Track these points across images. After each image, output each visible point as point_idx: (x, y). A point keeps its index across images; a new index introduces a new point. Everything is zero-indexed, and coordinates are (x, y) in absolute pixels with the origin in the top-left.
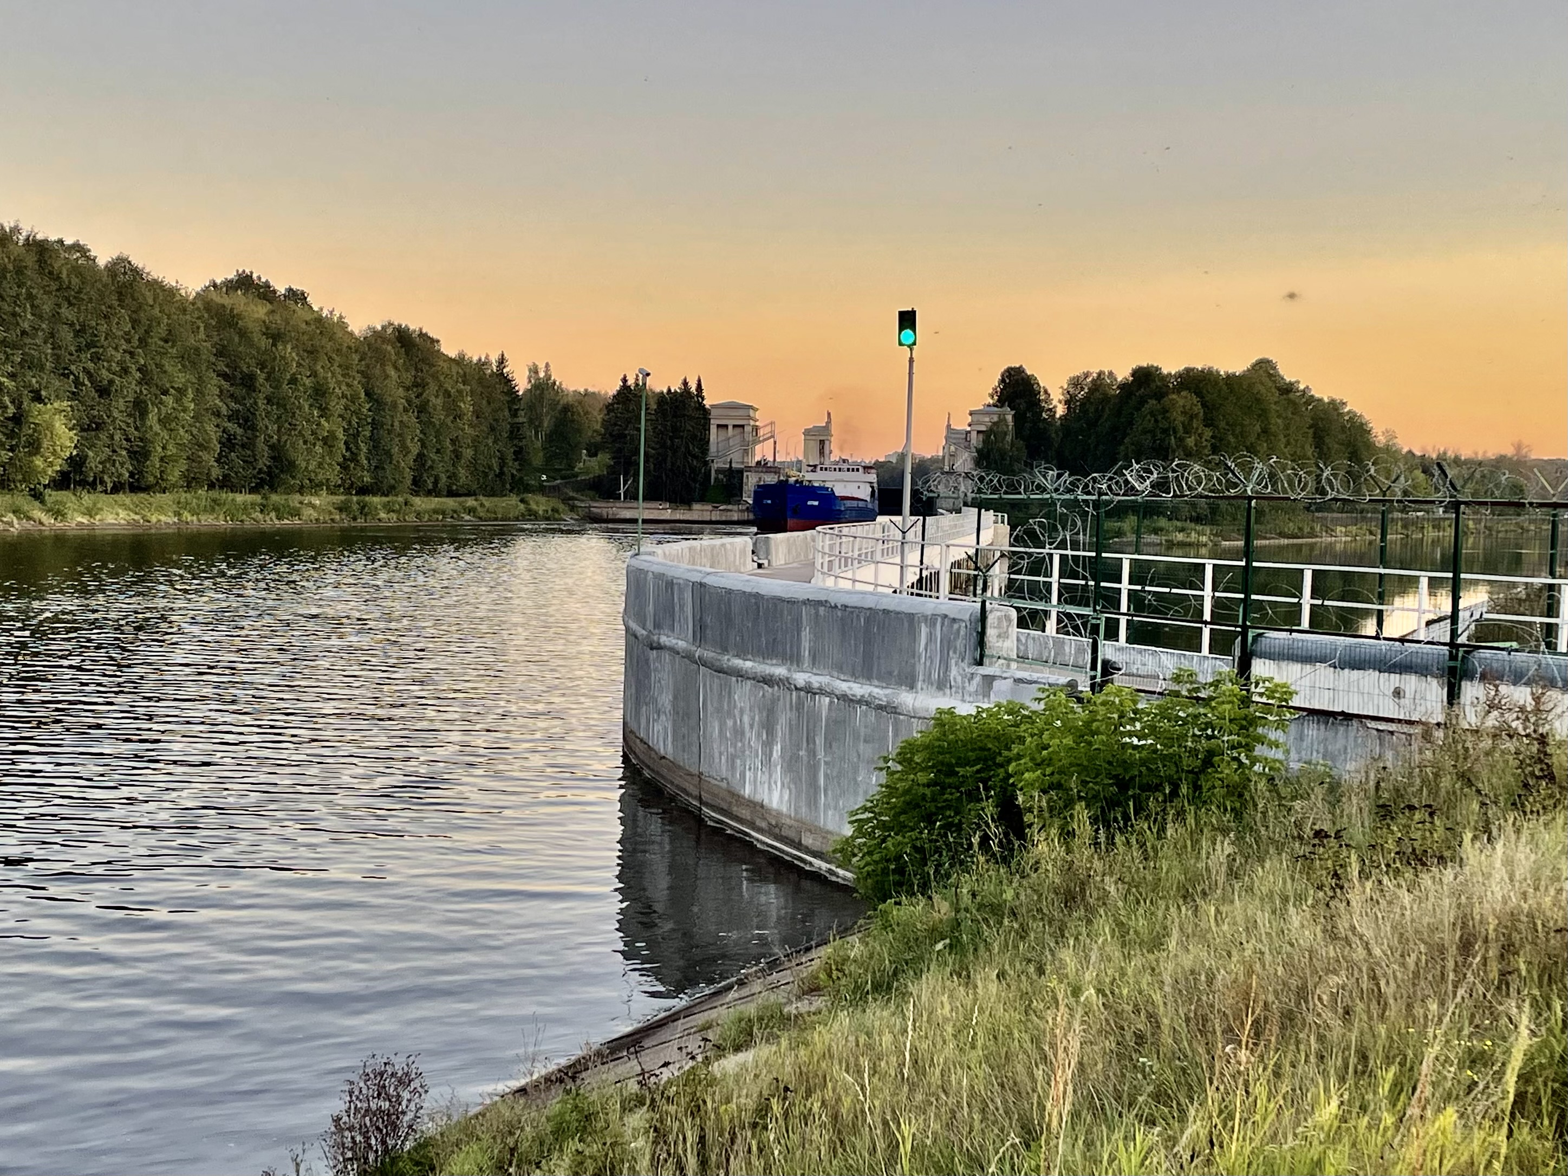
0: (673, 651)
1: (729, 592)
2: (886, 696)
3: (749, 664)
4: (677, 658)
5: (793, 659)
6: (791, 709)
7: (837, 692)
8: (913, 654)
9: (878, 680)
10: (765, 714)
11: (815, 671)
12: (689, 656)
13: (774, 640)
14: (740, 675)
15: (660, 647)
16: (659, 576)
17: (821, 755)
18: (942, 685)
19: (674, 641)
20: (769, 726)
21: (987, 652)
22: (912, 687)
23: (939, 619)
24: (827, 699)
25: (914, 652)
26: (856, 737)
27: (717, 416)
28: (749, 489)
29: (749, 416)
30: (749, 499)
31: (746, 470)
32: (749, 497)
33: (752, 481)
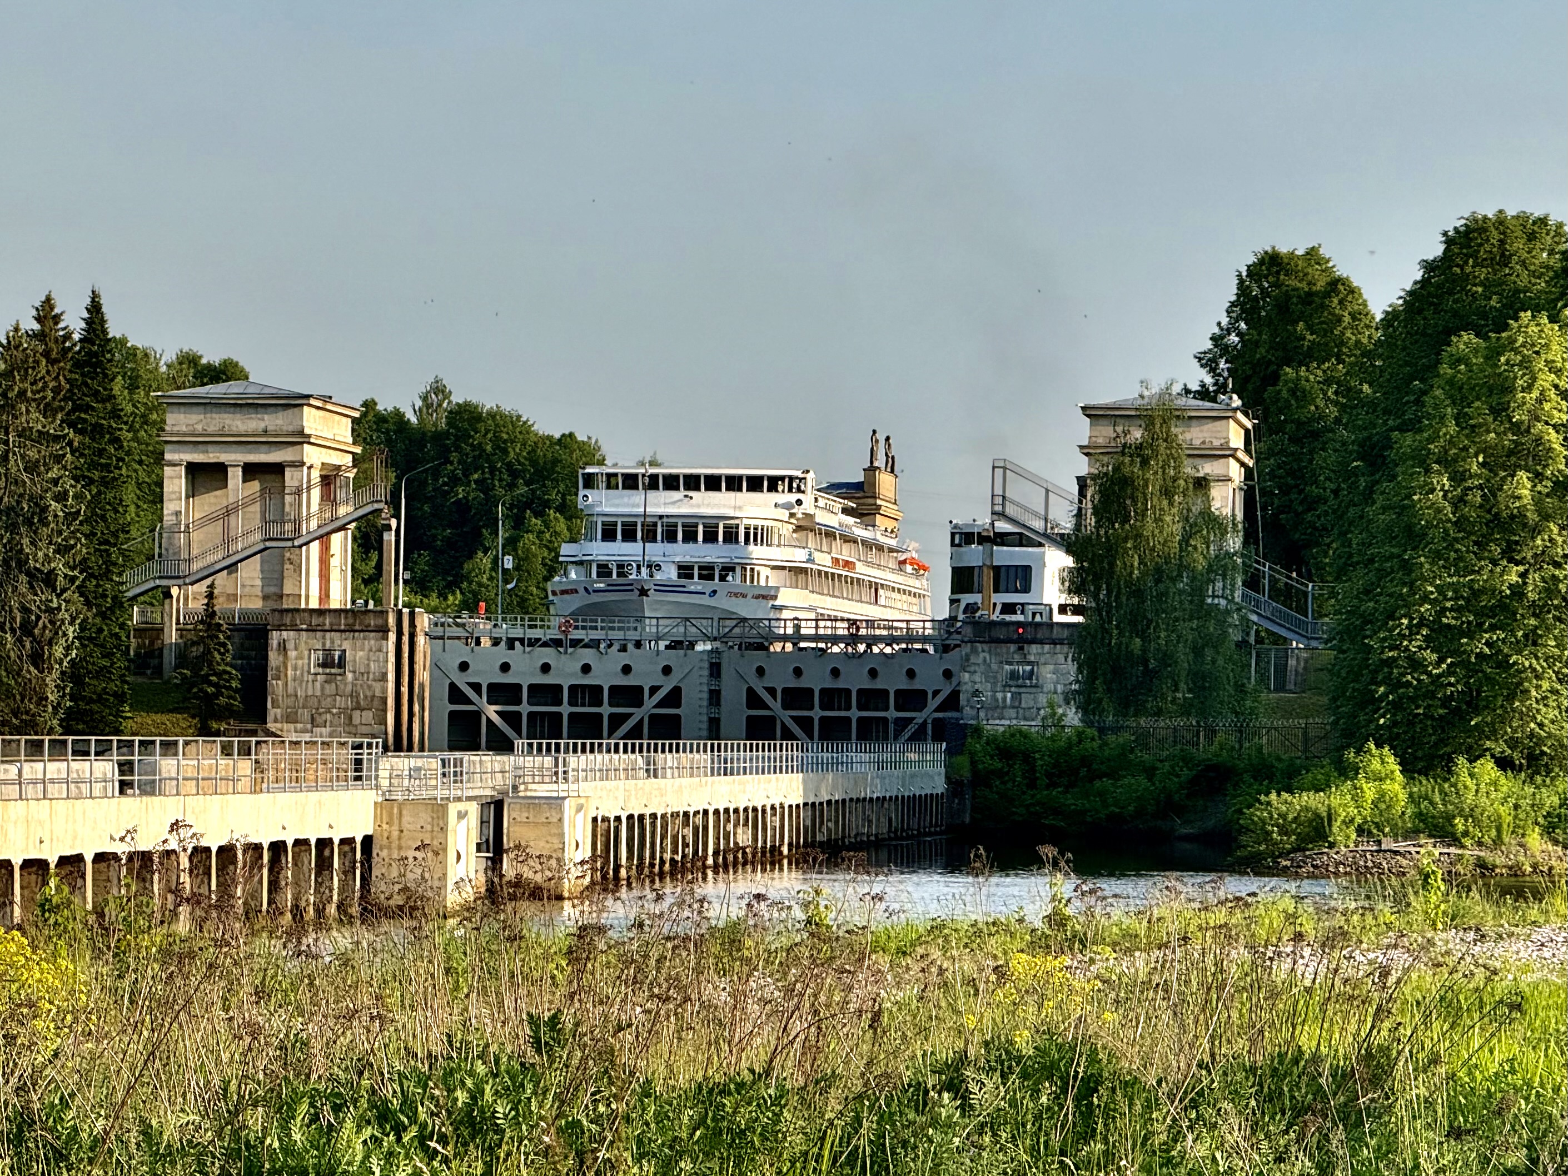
27: (185, 435)
28: (290, 690)
29: (301, 433)
30: (292, 726)
31: (276, 623)
32: (290, 718)
33: (300, 662)
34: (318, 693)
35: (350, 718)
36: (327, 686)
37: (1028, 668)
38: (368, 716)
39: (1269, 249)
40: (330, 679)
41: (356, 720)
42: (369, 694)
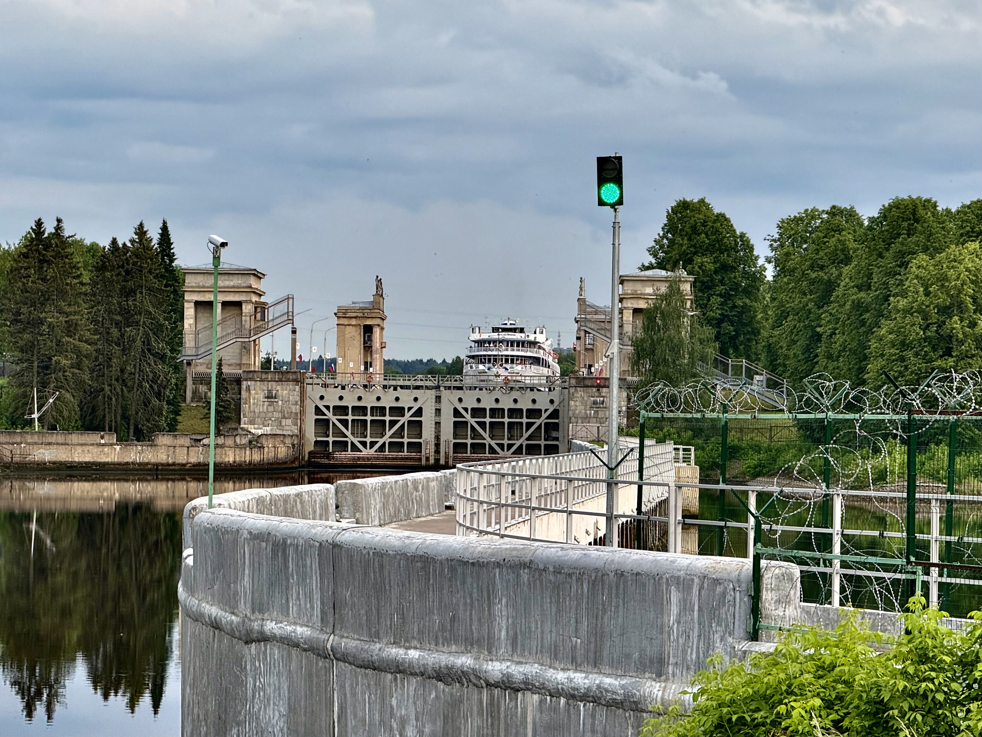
0: (288, 642)
2: (623, 687)
3: (414, 654)
4: (294, 652)
5: (483, 642)
6: (480, 713)
7: (550, 686)
8: (661, 629)
9: (611, 666)
10: (439, 723)
11: (516, 659)
12: (313, 649)
13: (453, 619)
14: (400, 670)
15: (263, 639)
16: (257, 538)
19: (289, 628)
21: (763, 623)
22: (659, 673)
23: (696, 580)
24: (536, 697)
25: (662, 625)
27: (195, 287)
28: (252, 409)
29: (250, 287)
30: (253, 426)
31: (245, 377)
32: (252, 422)
33: (256, 396)
34: (265, 411)
35: (281, 422)
36: (269, 407)
37: (602, 399)
38: (289, 422)
39: (682, 199)
40: (271, 404)
41: (283, 424)
42: (290, 411)
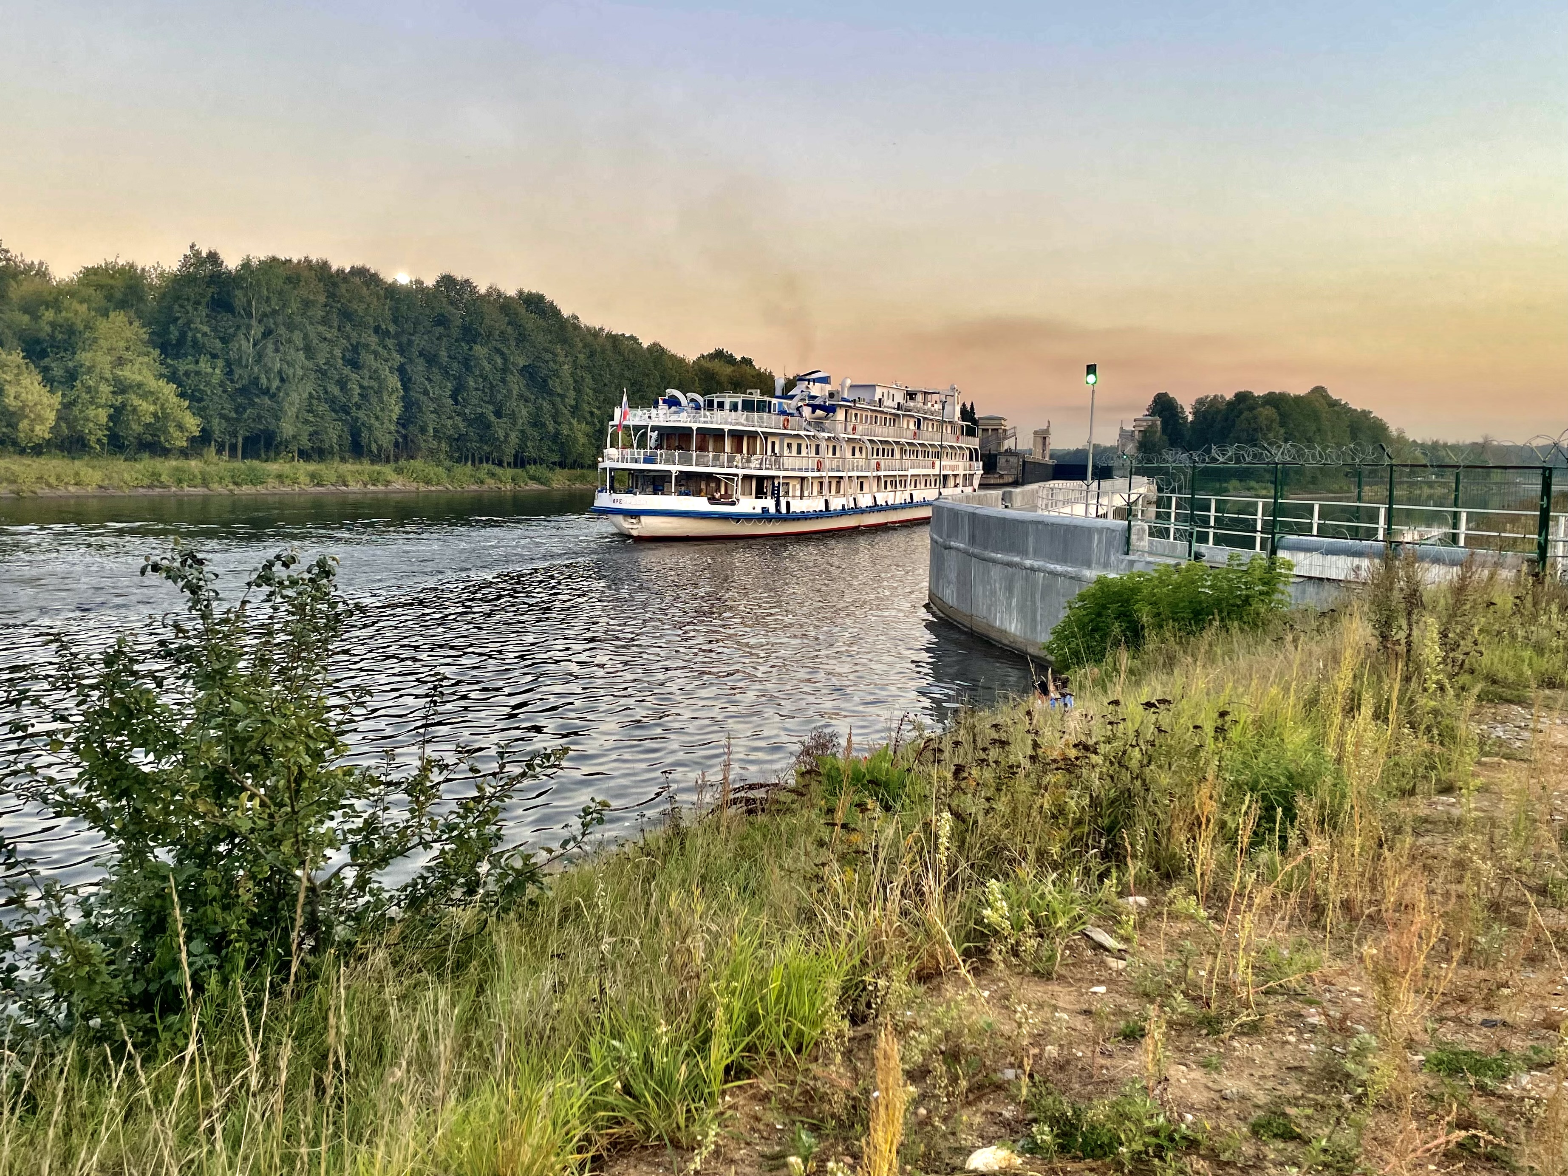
0: (957, 549)
1: (989, 517)
2: (1075, 571)
3: (1000, 556)
4: (960, 553)
5: (1024, 553)
6: (1023, 579)
7: (1048, 570)
8: (1090, 548)
9: (1071, 563)
10: (1008, 583)
11: (1036, 559)
12: (966, 552)
13: (1014, 542)
14: (994, 561)
15: (950, 548)
16: (951, 510)
17: (1039, 604)
18: (1106, 565)
19: (958, 544)
20: (1010, 589)
21: (1131, 548)
22: (1089, 566)
23: (1106, 530)
24: (1043, 574)
26: (1058, 594)
29: (1001, 424)
39: (1159, 392)
